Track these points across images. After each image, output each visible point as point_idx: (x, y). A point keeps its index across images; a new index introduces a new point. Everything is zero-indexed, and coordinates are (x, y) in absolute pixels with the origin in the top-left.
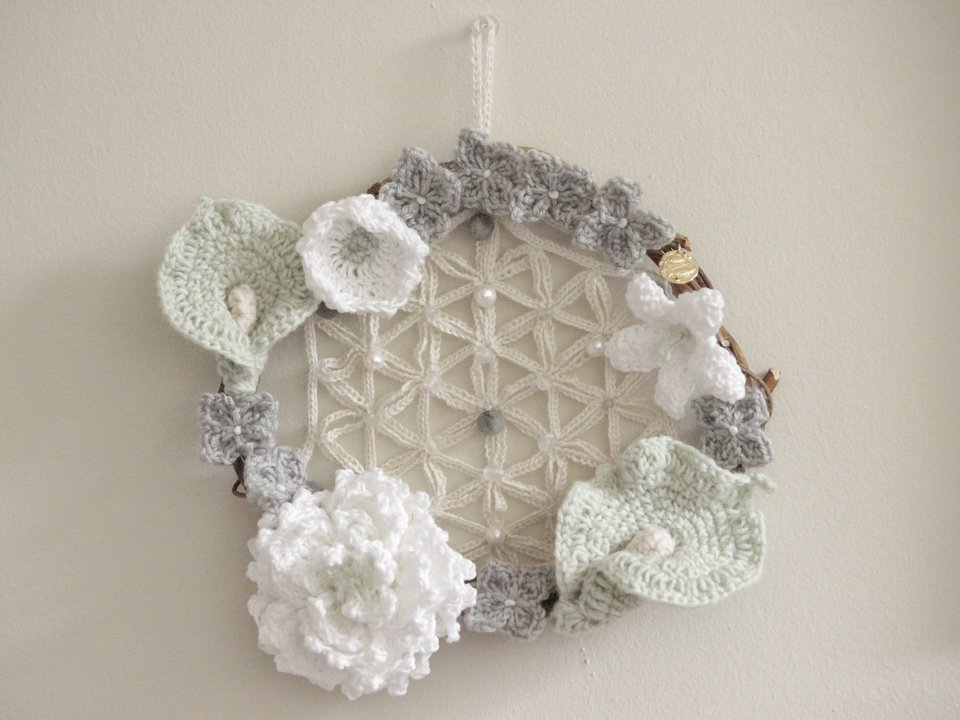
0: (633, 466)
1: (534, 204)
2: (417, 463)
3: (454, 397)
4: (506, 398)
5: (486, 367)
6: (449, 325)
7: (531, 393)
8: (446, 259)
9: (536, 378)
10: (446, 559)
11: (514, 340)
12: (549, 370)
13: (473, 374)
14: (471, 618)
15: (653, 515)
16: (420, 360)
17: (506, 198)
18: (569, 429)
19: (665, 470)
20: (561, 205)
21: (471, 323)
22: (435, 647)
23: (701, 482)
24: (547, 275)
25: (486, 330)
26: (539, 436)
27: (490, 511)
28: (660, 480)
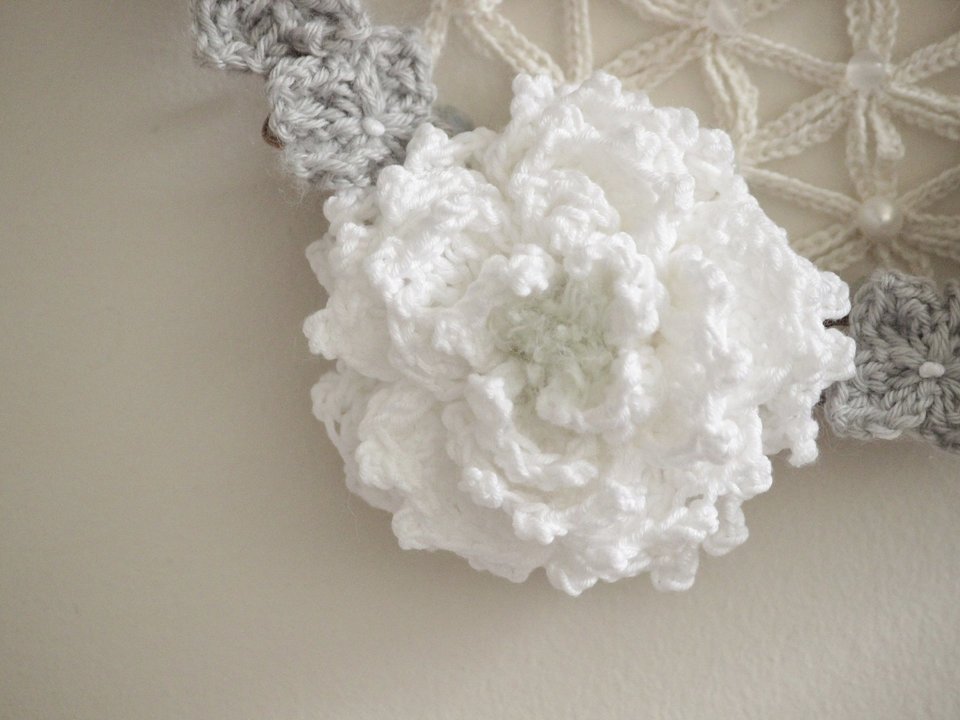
2: (688, 57)
10: (785, 280)
14: (841, 408)
22: (764, 482)
27: (863, 159)
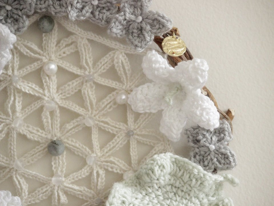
0: (150, 172)
1: (83, 8)
2: (9, 176)
4: (65, 132)
5: (52, 113)
6: (28, 87)
7: (81, 129)
8: (24, 45)
9: (84, 118)
11: (68, 96)
12: (92, 113)
13: (43, 117)
15: (163, 203)
16: (9, 110)
17: (64, 5)
18: (106, 150)
19: (170, 174)
20: (99, 9)
21: (42, 86)
23: (194, 180)
24: (89, 53)
25: (51, 90)
26: (86, 156)
27: (57, 204)
28: (167, 180)
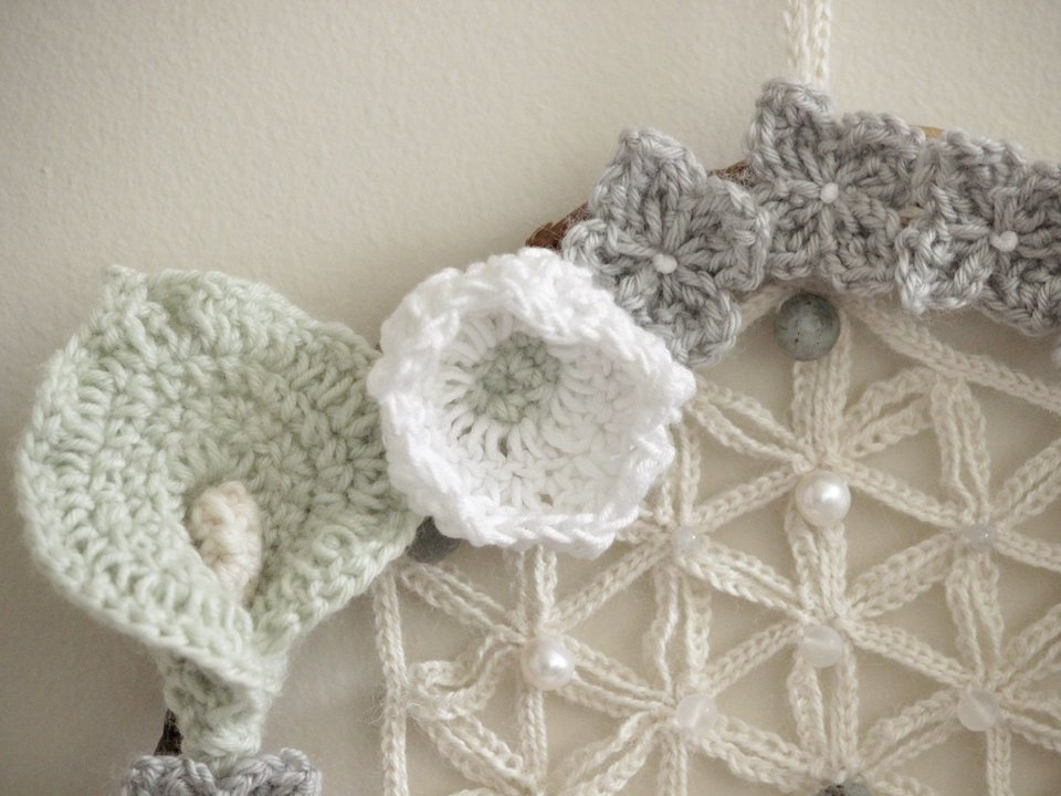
1: (956, 265)
3: (746, 752)
4: (881, 750)
5: (828, 676)
6: (729, 572)
7: (941, 739)
8: (719, 407)
9: (957, 700)
11: (892, 607)
12: (987, 679)
13: (795, 692)
16: (662, 662)
17: (884, 252)
20: (1021, 267)
21: (787, 568)
24: (975, 441)
25: (825, 583)
